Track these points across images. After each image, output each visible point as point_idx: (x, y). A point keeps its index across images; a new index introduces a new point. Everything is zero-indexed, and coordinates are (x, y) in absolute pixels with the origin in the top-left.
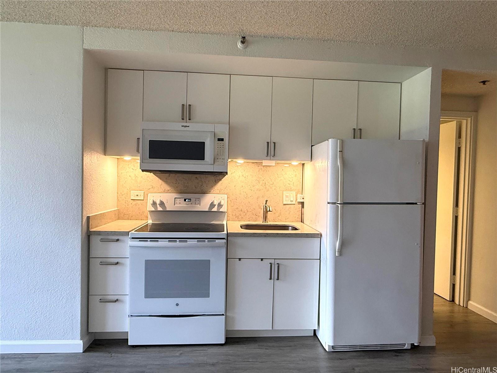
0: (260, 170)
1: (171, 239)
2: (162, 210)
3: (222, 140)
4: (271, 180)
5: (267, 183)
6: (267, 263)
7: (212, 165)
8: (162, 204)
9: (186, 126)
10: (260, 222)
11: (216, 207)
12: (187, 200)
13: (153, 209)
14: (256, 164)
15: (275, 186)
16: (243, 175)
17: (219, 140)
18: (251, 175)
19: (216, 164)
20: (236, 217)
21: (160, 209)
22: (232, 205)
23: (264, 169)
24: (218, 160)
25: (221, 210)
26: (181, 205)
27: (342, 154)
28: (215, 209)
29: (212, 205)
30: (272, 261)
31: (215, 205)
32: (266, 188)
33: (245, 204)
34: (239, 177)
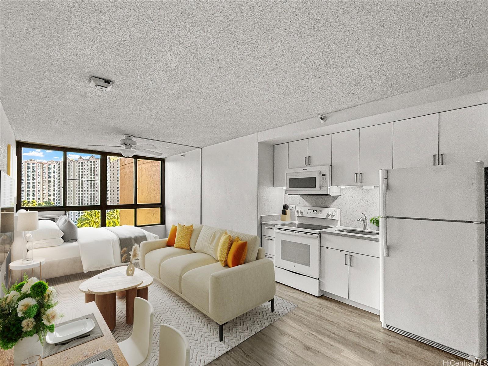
0: (364, 192)
1: (292, 231)
2: (301, 216)
3: (325, 175)
4: (372, 199)
5: (369, 201)
6: (344, 253)
7: (319, 190)
8: (302, 212)
9: (305, 169)
10: (362, 229)
11: (331, 216)
12: (314, 211)
13: (298, 216)
14: (360, 188)
15: (375, 204)
16: (351, 196)
17: (323, 175)
18: (357, 196)
19: (321, 189)
20: (347, 224)
21: (300, 215)
22: (344, 215)
23: (366, 191)
24: (322, 187)
25: (333, 218)
26: (311, 214)
27: (387, 181)
28: (329, 218)
29: (328, 215)
30: (348, 253)
31: (330, 215)
32: (368, 205)
33: (353, 216)
34: (349, 197)
